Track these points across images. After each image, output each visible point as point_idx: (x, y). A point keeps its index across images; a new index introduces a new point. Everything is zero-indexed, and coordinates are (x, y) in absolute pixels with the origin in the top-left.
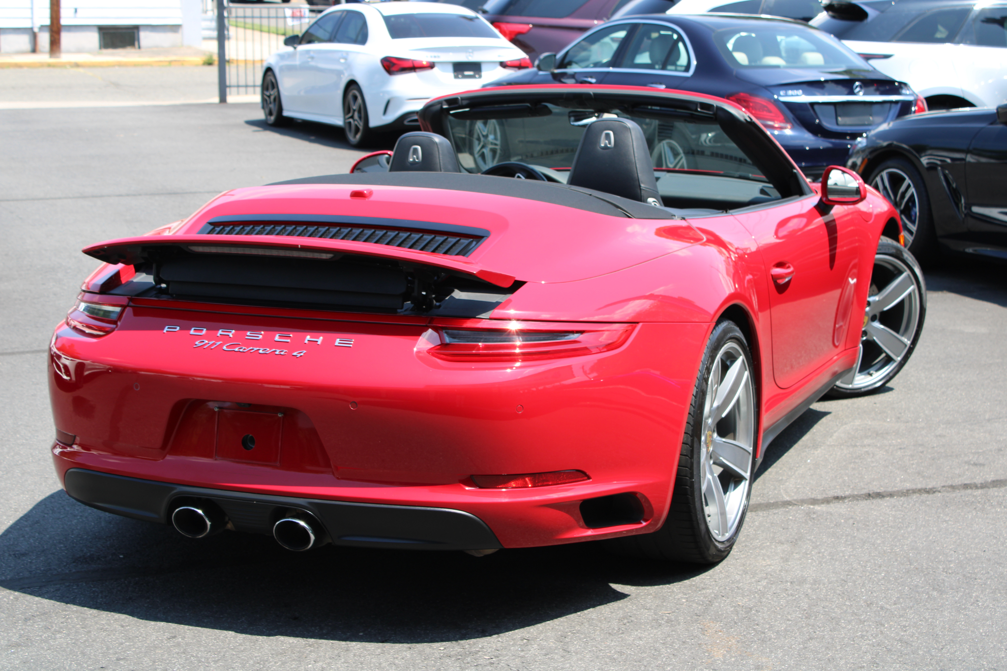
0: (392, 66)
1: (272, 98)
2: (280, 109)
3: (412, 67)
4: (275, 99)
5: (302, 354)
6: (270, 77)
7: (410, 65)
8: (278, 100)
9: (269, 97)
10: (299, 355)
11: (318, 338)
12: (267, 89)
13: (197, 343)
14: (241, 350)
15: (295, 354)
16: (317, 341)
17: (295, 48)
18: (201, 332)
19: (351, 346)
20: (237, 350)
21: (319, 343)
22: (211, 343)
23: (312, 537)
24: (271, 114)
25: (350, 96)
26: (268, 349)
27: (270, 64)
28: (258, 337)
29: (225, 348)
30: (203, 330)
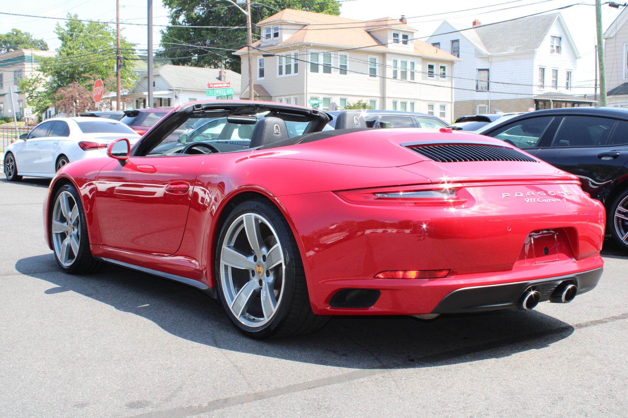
0: (84, 146)
1: (11, 166)
2: (16, 172)
4: (12, 167)
6: (10, 156)
7: (95, 145)
8: (15, 168)
9: (9, 166)
12: (8, 163)
15: (563, 200)
17: (25, 141)
18: (521, 195)
20: (543, 201)
24: (10, 174)
25: (60, 162)
26: (554, 199)
27: (9, 149)
29: (538, 201)
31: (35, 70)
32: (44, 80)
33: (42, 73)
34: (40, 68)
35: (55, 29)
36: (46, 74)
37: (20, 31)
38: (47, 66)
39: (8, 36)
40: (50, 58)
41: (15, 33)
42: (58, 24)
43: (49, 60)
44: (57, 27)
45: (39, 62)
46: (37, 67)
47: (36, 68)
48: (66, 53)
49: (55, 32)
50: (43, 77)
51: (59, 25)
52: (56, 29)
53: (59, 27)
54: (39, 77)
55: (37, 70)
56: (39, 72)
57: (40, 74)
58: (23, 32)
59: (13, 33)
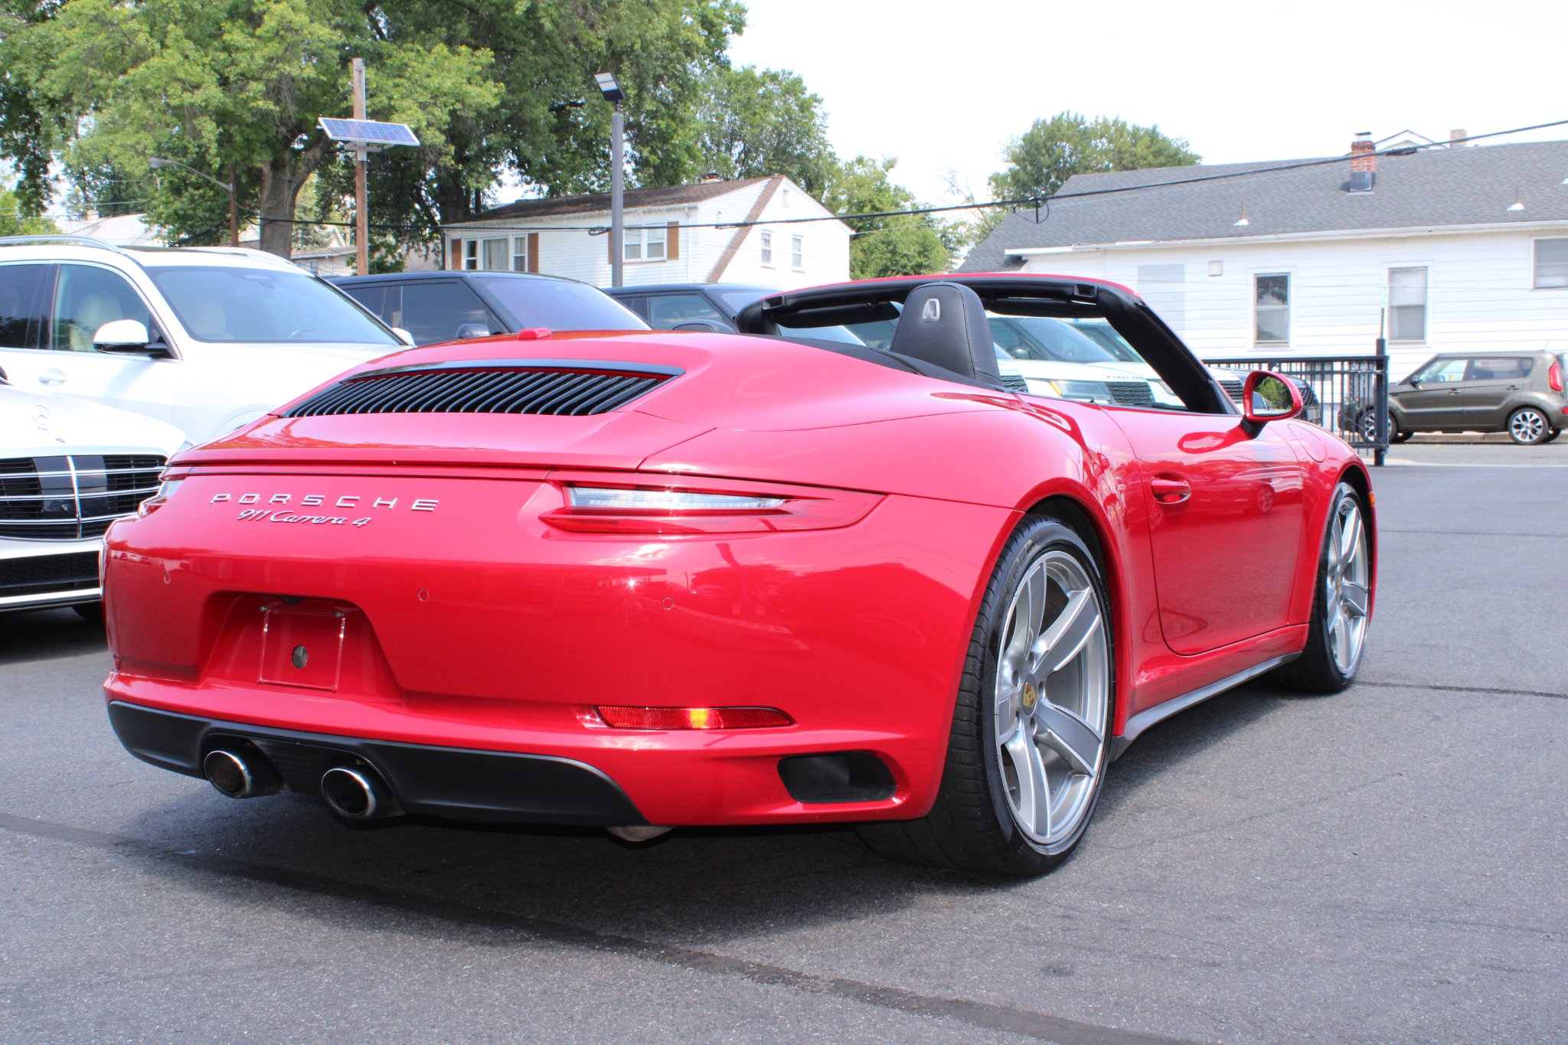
5: (364, 523)
10: (360, 524)
11: (391, 500)
13: (242, 514)
14: (291, 520)
15: (355, 522)
16: (389, 505)
18: (254, 499)
19: (432, 509)
20: (285, 520)
21: (391, 507)
22: (258, 512)
23: (371, 798)
26: (323, 518)
28: (318, 502)
29: (272, 518)
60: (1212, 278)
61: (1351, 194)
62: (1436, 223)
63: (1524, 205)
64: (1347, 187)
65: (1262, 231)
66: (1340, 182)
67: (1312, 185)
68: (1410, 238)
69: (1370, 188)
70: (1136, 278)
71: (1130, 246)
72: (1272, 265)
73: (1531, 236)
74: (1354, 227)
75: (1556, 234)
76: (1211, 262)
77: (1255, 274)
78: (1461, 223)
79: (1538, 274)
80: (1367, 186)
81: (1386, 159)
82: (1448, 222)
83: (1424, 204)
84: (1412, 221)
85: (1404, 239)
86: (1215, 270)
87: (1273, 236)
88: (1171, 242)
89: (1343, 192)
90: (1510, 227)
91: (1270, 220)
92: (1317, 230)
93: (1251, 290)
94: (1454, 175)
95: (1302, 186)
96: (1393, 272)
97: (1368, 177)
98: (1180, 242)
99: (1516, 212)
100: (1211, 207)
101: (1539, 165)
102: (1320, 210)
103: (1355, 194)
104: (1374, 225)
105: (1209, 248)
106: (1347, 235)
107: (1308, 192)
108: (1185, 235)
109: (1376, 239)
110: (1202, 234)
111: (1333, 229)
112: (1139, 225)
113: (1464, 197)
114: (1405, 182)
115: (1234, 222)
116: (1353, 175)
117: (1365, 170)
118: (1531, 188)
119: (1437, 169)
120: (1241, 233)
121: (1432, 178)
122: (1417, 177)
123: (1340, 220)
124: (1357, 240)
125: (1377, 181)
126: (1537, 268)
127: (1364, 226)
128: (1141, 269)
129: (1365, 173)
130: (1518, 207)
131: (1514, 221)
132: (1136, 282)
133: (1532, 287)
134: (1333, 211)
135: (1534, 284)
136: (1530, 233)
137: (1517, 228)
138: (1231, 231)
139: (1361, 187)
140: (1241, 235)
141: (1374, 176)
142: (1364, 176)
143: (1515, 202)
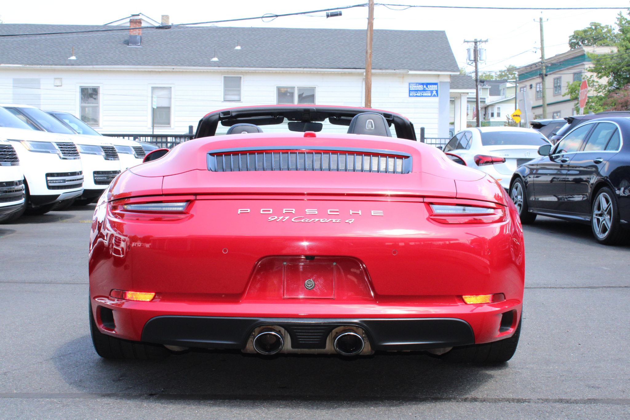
0: (480, 160)
3: (492, 161)
7: (490, 159)
10: (350, 222)
11: (359, 211)
14: (307, 221)
15: (347, 221)
18: (270, 212)
20: (302, 221)
21: (360, 214)
22: (281, 218)
26: (326, 220)
28: (315, 212)
29: (293, 220)
30: (270, 210)
31: (587, 71)
32: (597, 82)
33: (595, 74)
34: (593, 68)
35: (616, 21)
36: (600, 75)
37: (599, 25)
38: (601, 65)
39: (585, 31)
40: (604, 55)
41: (593, 27)
42: (620, 14)
43: (603, 57)
44: (619, 17)
45: (592, 61)
46: (590, 68)
47: (588, 69)
48: (625, 48)
49: (616, 24)
50: (596, 79)
51: (622, 15)
52: (617, 19)
53: (622, 16)
54: (592, 79)
55: (589, 71)
56: (591, 74)
57: (592, 76)
58: (602, 25)
59: (591, 28)
60: (56, 87)
61: (130, 46)
62: (176, 65)
63: (218, 59)
64: (127, 43)
65: (85, 64)
66: (123, 40)
67: (108, 40)
68: (162, 72)
69: (139, 44)
70: (12, 85)
71: (9, 67)
72: (90, 82)
73: (222, 74)
74: (134, 64)
75: (234, 74)
76: (55, 79)
77: (80, 87)
78: (189, 66)
79: (225, 94)
80: (138, 43)
81: (155, 30)
82: (182, 65)
83: (169, 55)
84: (163, 63)
85: (159, 72)
86: (58, 83)
87: (91, 67)
88: (33, 66)
89: (125, 45)
90: (213, 70)
91: (88, 57)
92: (115, 65)
93: (78, 95)
94: (181, 40)
95: (102, 40)
96: (153, 88)
97: (138, 38)
98: (39, 66)
99: (215, 62)
100: (53, 48)
101: (222, 39)
102: (114, 54)
103: (132, 46)
104: (145, 64)
105: (54, 71)
106: (130, 68)
107: (106, 44)
108: (41, 63)
109: (145, 71)
110: (51, 63)
111: (123, 64)
112: (13, 55)
113: (188, 52)
114: (157, 42)
115: (68, 57)
116: (131, 36)
117: (137, 34)
118: (220, 50)
119: (172, 37)
120: (72, 63)
121: (170, 41)
122: (162, 40)
123: (126, 60)
124: (135, 71)
125: (142, 40)
126: (225, 91)
127: (139, 64)
128: (14, 80)
129: (137, 36)
130: (215, 59)
131: (215, 66)
132: (12, 87)
133: (223, 100)
134: (122, 55)
135: (224, 99)
136: (221, 73)
137: (216, 70)
138: (67, 62)
139: (135, 43)
140: (73, 65)
141: (141, 37)
142: (136, 37)
143: (214, 57)
